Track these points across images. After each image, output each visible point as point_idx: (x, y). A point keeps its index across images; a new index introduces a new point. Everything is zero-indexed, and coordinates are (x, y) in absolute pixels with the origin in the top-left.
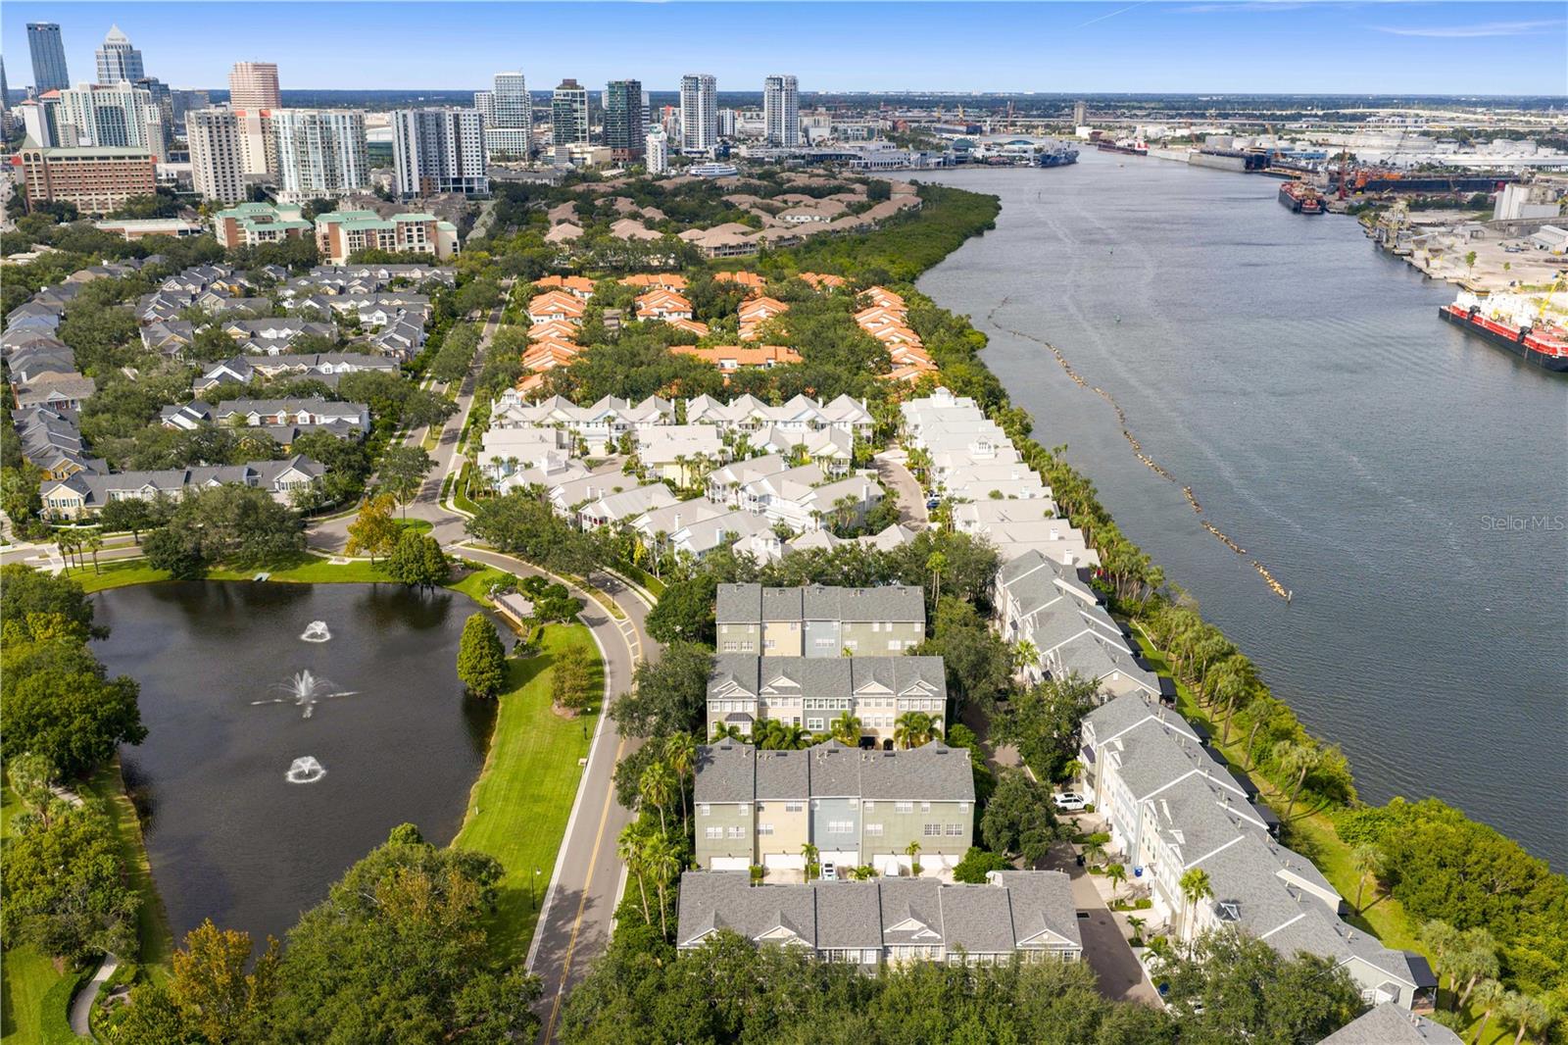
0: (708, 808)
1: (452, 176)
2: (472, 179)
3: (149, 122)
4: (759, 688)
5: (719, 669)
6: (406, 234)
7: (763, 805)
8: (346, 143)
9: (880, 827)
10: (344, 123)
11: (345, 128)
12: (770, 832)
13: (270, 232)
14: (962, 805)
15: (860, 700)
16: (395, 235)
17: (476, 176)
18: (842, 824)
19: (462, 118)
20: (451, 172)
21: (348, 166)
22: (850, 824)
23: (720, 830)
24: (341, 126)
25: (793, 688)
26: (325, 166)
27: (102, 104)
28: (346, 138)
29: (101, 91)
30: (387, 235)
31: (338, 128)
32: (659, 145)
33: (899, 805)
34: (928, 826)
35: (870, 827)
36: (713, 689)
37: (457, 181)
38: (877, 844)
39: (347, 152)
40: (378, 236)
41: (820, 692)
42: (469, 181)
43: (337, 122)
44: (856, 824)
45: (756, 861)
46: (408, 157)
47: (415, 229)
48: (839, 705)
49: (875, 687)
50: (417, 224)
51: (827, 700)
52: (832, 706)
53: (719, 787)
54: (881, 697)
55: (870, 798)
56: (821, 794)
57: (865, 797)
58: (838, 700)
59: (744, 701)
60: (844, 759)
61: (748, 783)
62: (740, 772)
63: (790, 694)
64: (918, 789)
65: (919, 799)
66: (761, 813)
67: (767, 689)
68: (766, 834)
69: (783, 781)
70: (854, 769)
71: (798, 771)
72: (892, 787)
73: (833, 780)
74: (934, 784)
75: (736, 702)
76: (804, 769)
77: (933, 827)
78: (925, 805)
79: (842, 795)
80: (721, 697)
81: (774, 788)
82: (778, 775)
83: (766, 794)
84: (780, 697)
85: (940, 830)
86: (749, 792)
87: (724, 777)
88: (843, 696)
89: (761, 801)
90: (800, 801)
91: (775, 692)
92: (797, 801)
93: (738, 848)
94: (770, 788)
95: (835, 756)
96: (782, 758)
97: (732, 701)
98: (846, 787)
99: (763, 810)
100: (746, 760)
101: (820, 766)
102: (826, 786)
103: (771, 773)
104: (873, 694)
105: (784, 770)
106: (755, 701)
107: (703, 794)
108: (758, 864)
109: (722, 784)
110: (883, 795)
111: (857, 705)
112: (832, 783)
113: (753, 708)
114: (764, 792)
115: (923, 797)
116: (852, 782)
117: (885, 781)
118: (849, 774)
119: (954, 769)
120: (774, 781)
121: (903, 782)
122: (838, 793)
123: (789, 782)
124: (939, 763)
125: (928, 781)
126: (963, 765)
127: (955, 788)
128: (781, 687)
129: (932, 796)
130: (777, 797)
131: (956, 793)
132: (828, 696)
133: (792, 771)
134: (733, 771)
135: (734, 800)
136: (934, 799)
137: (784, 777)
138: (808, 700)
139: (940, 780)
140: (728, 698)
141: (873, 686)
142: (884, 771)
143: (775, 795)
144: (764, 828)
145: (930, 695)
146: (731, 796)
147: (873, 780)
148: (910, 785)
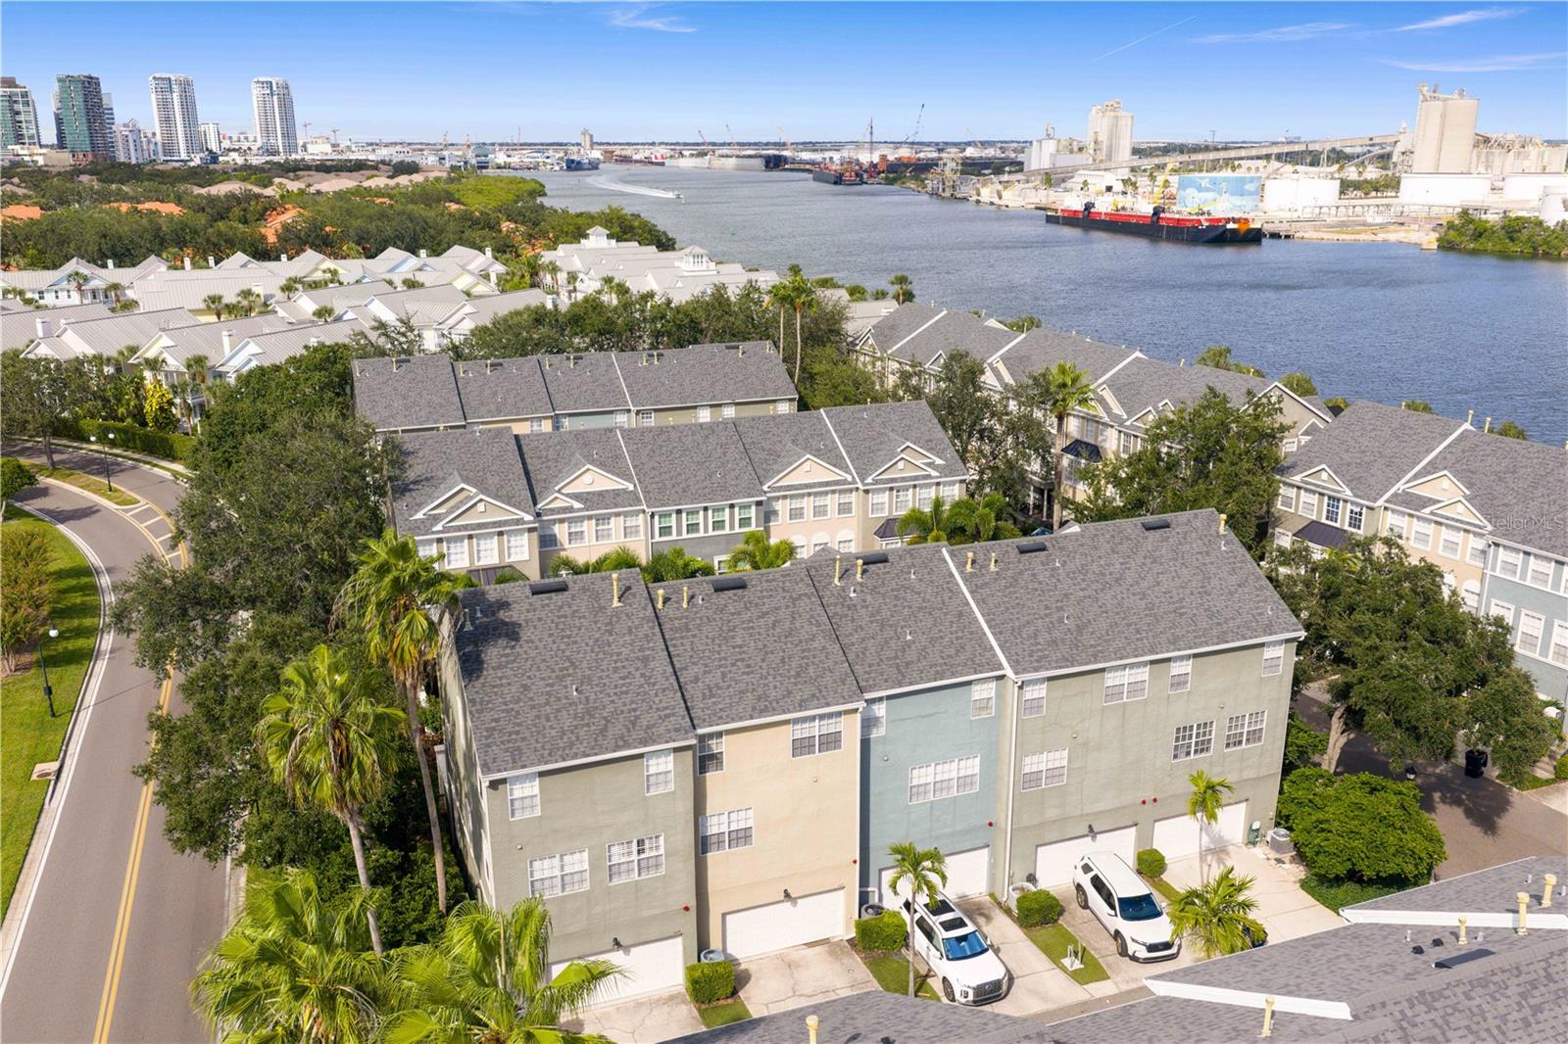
0: (533, 788)
4: (534, 500)
5: (417, 468)
7: (715, 746)
9: (1059, 758)
12: (742, 837)
14: (1269, 653)
15: (779, 506)
18: (951, 771)
22: (973, 766)
23: (579, 862)
25: (617, 493)
33: (1111, 679)
34: (1183, 732)
35: (1035, 763)
36: (413, 512)
38: (1051, 813)
41: (685, 494)
44: (990, 765)
45: (703, 945)
48: (735, 521)
49: (810, 470)
51: (706, 509)
52: (719, 524)
53: (558, 711)
54: (827, 493)
55: (1036, 670)
56: (889, 683)
57: (1025, 671)
58: (732, 506)
59: (501, 534)
60: (913, 577)
61: (654, 684)
62: (619, 654)
63: (616, 506)
64: (1149, 625)
65: (1168, 651)
66: (711, 776)
67: (556, 498)
68: (729, 847)
69: (763, 660)
70: (950, 598)
71: (798, 625)
72: (1080, 629)
73: (909, 637)
74: (1183, 607)
75: (479, 537)
76: (812, 616)
77: (1194, 732)
78: (1177, 669)
79: (953, 675)
80: (439, 527)
81: (743, 686)
82: (740, 646)
83: (721, 710)
84: (590, 518)
85: (1213, 736)
86: (669, 711)
87: (569, 675)
88: (744, 497)
89: (711, 736)
90: (839, 714)
91: (577, 505)
92: (830, 716)
93: (646, 913)
94: (729, 687)
95: (884, 573)
96: (735, 595)
97: (470, 537)
98: (952, 651)
99: (719, 765)
100: (627, 615)
101: (855, 606)
102: (896, 657)
103: (717, 642)
104: (807, 486)
105: (752, 628)
106: (530, 530)
107: (508, 742)
108: (711, 955)
109: (567, 698)
110: (1067, 656)
111: (772, 519)
112: (908, 644)
113: (526, 549)
114: (714, 703)
115: (1174, 643)
116: (960, 634)
117: (1055, 617)
118: (946, 614)
119: (1212, 563)
120: (733, 665)
121: (1103, 612)
122: (937, 672)
123: (783, 661)
124: (1163, 552)
125: (1163, 599)
126: (1223, 548)
127: (1240, 607)
128: (588, 493)
129: (1196, 637)
130: (763, 712)
131: (1251, 621)
132: (711, 500)
133: (778, 630)
134: (593, 651)
135: (627, 746)
136: (1201, 645)
137: (761, 650)
138: (660, 516)
139: (1192, 594)
140: (459, 528)
141: (806, 466)
142: (1036, 590)
143: (754, 709)
144: (725, 829)
145: (934, 473)
146: (610, 733)
147: (1023, 620)
148: (1124, 619)
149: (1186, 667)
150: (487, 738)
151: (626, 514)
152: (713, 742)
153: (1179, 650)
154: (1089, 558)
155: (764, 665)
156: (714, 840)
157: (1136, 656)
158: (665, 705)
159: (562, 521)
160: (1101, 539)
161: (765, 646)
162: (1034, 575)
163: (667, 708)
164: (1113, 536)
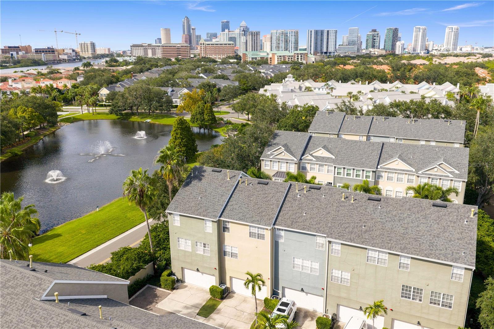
1: (324, 51)
2: (331, 52)
3: (243, 41)
4: (303, 155)
5: (277, 140)
6: (297, 57)
7: (230, 226)
8: (292, 40)
9: (347, 275)
10: (292, 34)
11: (292, 35)
12: (233, 255)
13: (255, 58)
14: (456, 271)
15: (383, 174)
16: (293, 58)
17: (332, 51)
18: (307, 263)
19: (330, 32)
20: (324, 50)
21: (292, 48)
23: (189, 243)
24: (291, 35)
25: (328, 158)
26: (285, 48)
27: (231, 36)
28: (292, 39)
29: (231, 32)
30: (290, 58)
31: (290, 36)
32: (401, 45)
33: (371, 254)
34: (406, 287)
35: (335, 273)
36: (268, 152)
37: (326, 53)
38: (343, 295)
39: (292, 43)
40: (287, 58)
42: (330, 53)
43: (290, 34)
44: (321, 267)
45: (222, 281)
46: (311, 45)
47: (300, 56)
48: (364, 176)
49: (398, 164)
50: (301, 54)
51: (354, 169)
52: (357, 176)
53: (193, 201)
54: (403, 174)
55: (336, 239)
56: (286, 225)
57: (332, 237)
58: (363, 170)
59: (287, 163)
60: (323, 197)
61: (219, 202)
62: (218, 192)
63: (325, 162)
64: (397, 239)
65: (396, 251)
66: (226, 234)
67: (308, 156)
68: (232, 257)
69: (253, 206)
70: (330, 207)
71: (272, 199)
72: (366, 231)
73: (304, 214)
74: (421, 238)
75: (281, 162)
76: (278, 199)
77: (412, 290)
78: (404, 261)
79: (308, 231)
80: (271, 157)
81: (242, 211)
82: (251, 200)
83: (231, 215)
84: (317, 164)
85: (423, 296)
86: (216, 210)
87: (203, 193)
88: (368, 168)
89: (226, 222)
90: (264, 229)
91: (314, 159)
92: (261, 228)
93: (205, 265)
94: (238, 210)
95: (315, 193)
96: (262, 186)
97: (279, 162)
98: (315, 223)
99: (229, 231)
100: (228, 183)
101: (296, 200)
102: (295, 219)
103: (246, 197)
104: (395, 170)
105: (259, 196)
106: (296, 163)
107: (177, 205)
108: (222, 286)
109: (197, 199)
110: (352, 238)
111: (381, 178)
112: (302, 216)
113: (294, 169)
114: (231, 213)
115: (402, 250)
116: (323, 219)
117: (360, 224)
118: (324, 211)
119: (452, 227)
120: (244, 205)
121: (382, 229)
122: (304, 228)
123: (258, 208)
124: (433, 216)
125: (414, 233)
126: (466, 223)
127: (449, 247)
128: (320, 157)
129: (415, 251)
130: (241, 220)
131: (450, 254)
132: (356, 167)
133: (265, 199)
134: (213, 189)
135: (200, 215)
136: (414, 254)
137: (255, 203)
138: (338, 168)
139: (430, 235)
140: (276, 159)
141: (396, 162)
142: (362, 213)
143: (239, 218)
144: (230, 251)
145: (451, 176)
146: (198, 211)
147: (347, 221)
148: (388, 234)
149: (409, 261)
150: (174, 202)
151: (329, 166)
152: (227, 223)
153: (402, 253)
154: (395, 209)
155: (252, 208)
156: (227, 253)
157: (380, 248)
158: (217, 208)
159: (308, 163)
160: (408, 204)
161: (257, 202)
162: (366, 208)
163: (216, 209)
164: (414, 204)
